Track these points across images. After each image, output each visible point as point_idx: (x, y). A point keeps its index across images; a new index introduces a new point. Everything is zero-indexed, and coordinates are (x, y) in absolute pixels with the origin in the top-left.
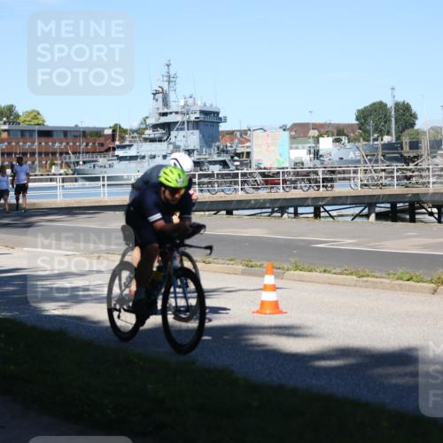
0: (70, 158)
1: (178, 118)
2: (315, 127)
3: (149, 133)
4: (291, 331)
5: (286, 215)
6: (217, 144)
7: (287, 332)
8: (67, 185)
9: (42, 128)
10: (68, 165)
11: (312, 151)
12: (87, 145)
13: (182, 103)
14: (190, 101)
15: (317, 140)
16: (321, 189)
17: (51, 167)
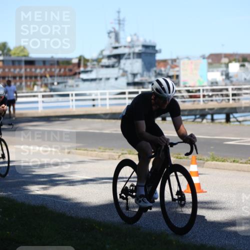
0: (48, 80)
1: (126, 51)
2: (226, 56)
3: (105, 62)
4: (210, 205)
5: (205, 121)
6: (155, 69)
7: (206, 206)
8: (45, 99)
9: (27, 59)
10: (46, 85)
11: (224, 73)
12: (60, 70)
13: (129, 39)
14: (135, 38)
15: (227, 66)
16: (231, 101)
17: (33, 87)
